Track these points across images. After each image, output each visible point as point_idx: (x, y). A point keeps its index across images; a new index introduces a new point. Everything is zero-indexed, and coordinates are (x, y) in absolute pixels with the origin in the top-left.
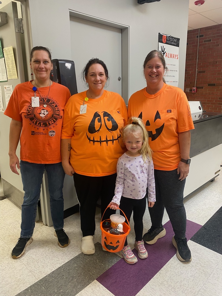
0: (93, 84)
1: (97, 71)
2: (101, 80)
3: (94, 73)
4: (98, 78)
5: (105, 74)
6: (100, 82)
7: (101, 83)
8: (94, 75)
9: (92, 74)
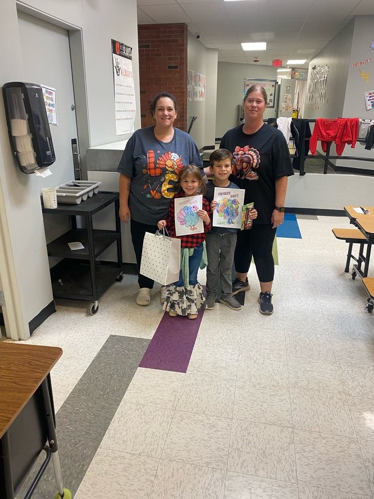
0: (160, 119)
1: (165, 105)
2: (169, 115)
3: (162, 107)
4: (166, 113)
5: (174, 109)
6: (168, 117)
7: (169, 119)
8: (162, 109)
9: (160, 108)
